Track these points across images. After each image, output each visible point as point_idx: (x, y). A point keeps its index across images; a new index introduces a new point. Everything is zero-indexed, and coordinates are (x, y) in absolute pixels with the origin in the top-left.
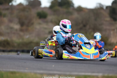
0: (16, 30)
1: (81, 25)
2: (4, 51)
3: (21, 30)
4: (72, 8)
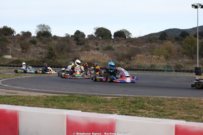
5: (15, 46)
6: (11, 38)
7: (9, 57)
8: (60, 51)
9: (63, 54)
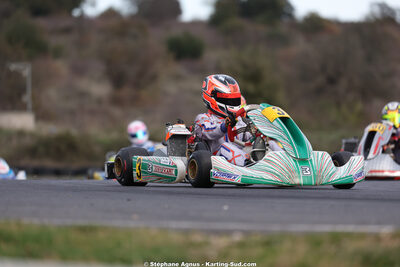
0: (99, 101)
1: (321, 80)
2: (58, 173)
3: (116, 101)
4: (286, 20)
5: (79, 71)
6: (67, 31)
7: (23, 121)
8: (319, 91)
9: (338, 105)
